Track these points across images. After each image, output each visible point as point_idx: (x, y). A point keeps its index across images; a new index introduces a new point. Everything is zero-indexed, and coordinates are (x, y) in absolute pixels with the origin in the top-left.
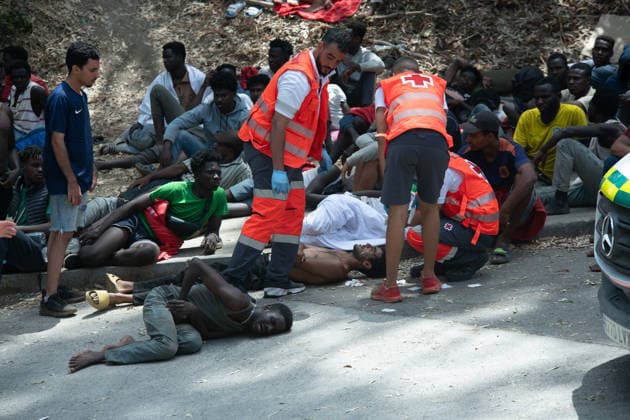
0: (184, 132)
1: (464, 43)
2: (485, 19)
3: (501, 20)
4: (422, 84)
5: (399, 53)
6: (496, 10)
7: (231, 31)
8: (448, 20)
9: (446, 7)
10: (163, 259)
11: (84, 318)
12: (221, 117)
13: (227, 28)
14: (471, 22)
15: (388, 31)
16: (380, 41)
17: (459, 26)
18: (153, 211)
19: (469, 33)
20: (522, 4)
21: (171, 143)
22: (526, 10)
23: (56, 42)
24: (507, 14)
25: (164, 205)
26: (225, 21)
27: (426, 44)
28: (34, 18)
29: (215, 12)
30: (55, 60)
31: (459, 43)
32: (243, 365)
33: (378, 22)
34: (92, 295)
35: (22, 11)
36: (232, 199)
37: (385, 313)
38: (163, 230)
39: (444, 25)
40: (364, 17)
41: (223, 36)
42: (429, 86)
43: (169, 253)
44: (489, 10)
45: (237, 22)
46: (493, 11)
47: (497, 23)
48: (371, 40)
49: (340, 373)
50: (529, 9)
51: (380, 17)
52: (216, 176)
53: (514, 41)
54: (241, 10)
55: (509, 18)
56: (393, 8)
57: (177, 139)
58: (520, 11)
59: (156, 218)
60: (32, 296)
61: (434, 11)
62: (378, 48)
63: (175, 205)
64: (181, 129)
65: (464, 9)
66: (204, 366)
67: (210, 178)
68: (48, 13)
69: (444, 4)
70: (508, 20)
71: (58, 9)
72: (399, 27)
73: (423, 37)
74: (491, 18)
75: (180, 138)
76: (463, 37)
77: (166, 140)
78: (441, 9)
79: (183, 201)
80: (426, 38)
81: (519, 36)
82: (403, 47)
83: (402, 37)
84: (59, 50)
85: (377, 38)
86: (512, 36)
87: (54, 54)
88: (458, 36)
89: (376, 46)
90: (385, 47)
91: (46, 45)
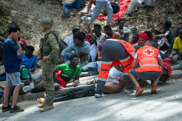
0: (67, 53)
1: (158, 25)
2: (164, 17)
3: (170, 17)
4: (150, 54)
5: (136, 29)
6: (167, 14)
7: (82, 25)
8: (152, 18)
9: (151, 14)
10: (61, 88)
11: (37, 107)
12: (79, 48)
13: (81, 24)
14: (159, 18)
15: (133, 23)
16: (130, 25)
17: (156, 20)
18: (57, 73)
19: (159, 22)
20: (176, 12)
21: (63, 56)
22: (177, 14)
23: (26, 31)
24: (171, 15)
25: (60, 71)
26: (80, 22)
27: (145, 26)
28: (19, 24)
29: (77, 20)
30: (26, 36)
31: (156, 25)
32: (88, 116)
33: (129, 20)
34: (39, 100)
35: (16, 21)
36: (83, 71)
37: (133, 100)
38: (60, 79)
39: (151, 20)
40: (125, 18)
41: (79, 26)
42: (152, 55)
43: (63, 87)
44: (166, 14)
45: (84, 22)
46: (167, 15)
47: (168, 18)
48: (127, 25)
49: (119, 116)
50: (179, 13)
51: (130, 18)
52: (77, 61)
53: (174, 24)
54: (85, 18)
55: (172, 16)
56: (134, 15)
57: (65, 55)
58: (176, 14)
59: (58, 76)
60: (20, 102)
61: (147, 15)
62: (130, 28)
63: (63, 71)
64: (66, 52)
65: (157, 14)
66: (75, 118)
67: (75, 62)
68: (24, 22)
69: (151, 13)
70: (172, 17)
71: (27, 21)
72: (136, 21)
73: (144, 24)
74: (166, 17)
75: (66, 54)
76: (157, 23)
77: (62, 56)
78: (149, 15)
79: (66, 70)
80: (145, 24)
81: (175, 22)
82: (138, 27)
83: (137, 24)
84: (27, 33)
85: (129, 25)
86: (173, 22)
87: (26, 34)
88: (155, 23)
89: (129, 27)
90: (132, 27)
91: (23, 32)
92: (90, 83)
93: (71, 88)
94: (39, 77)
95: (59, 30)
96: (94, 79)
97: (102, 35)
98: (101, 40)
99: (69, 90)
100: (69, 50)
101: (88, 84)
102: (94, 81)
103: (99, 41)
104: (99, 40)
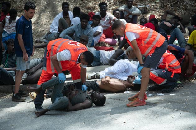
1: (171, 5)
5: (147, 8)
11: (28, 102)
19: (173, 2)
23: (21, 1)
27: (157, 5)
30: (20, 8)
31: (169, 5)
32: (86, 121)
34: (31, 94)
41: (82, 1)
48: (137, 4)
49: (122, 125)
53: (190, 5)
60: (9, 94)
64: (66, 34)
73: (156, 3)
76: (171, 3)
80: (157, 3)
81: (192, 3)
82: (148, 6)
83: (148, 2)
84: (21, 4)
85: (139, 3)
86: (189, 3)
87: (20, 6)
88: (169, 3)
89: (138, 6)
90: (142, 6)
91: (17, 2)
92: (90, 78)
93: (69, 82)
94: (32, 64)
95: (58, 3)
96: (95, 73)
97: (107, 15)
98: (106, 21)
99: (67, 84)
100: (70, 32)
101: (88, 78)
102: (96, 76)
103: (104, 22)
104: (104, 20)
